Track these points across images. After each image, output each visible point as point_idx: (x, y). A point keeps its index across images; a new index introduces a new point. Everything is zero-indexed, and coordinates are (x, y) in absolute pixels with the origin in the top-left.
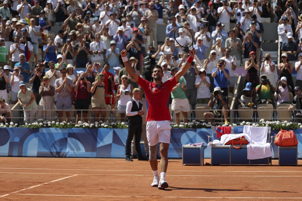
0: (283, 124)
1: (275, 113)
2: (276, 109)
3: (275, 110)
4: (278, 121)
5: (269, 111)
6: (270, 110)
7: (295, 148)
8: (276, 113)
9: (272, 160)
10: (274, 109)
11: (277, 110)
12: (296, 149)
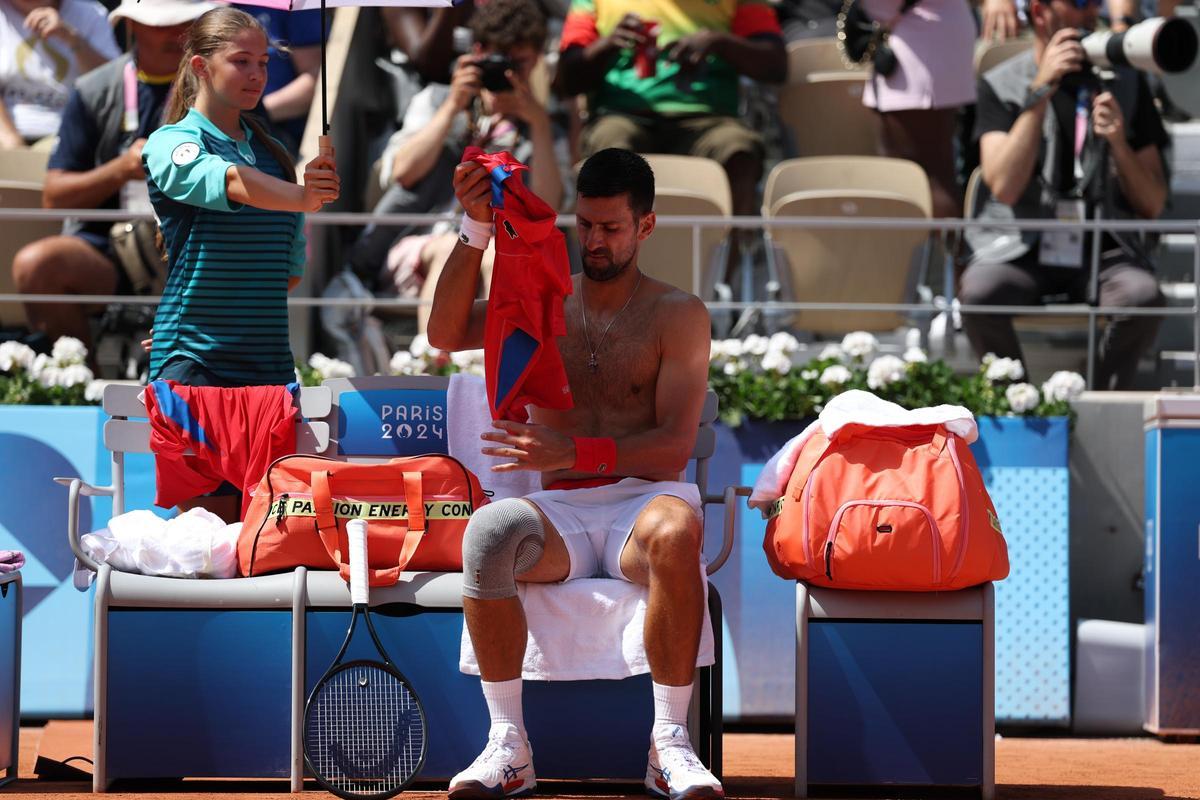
0: (833, 362)
1: (747, 253)
2: (756, 212)
3: (746, 222)
4: (783, 340)
5: (687, 231)
6: (697, 221)
7: (966, 610)
8: (760, 258)
9: (729, 741)
10: (737, 210)
11: (767, 216)
12: (980, 622)
